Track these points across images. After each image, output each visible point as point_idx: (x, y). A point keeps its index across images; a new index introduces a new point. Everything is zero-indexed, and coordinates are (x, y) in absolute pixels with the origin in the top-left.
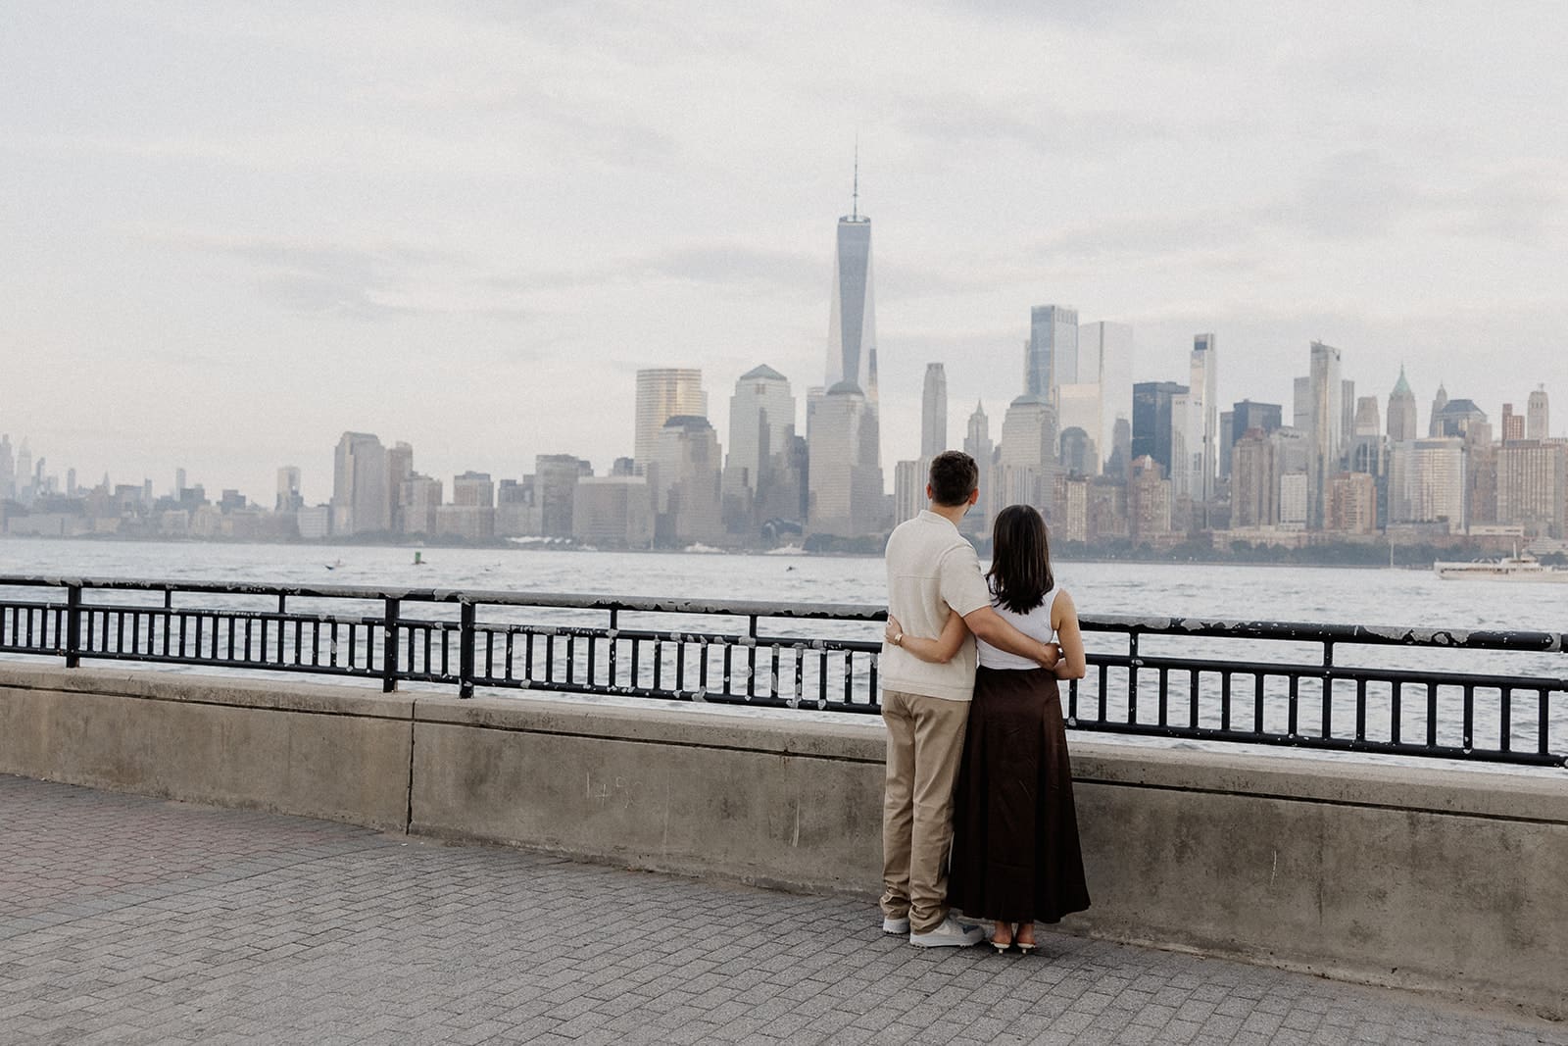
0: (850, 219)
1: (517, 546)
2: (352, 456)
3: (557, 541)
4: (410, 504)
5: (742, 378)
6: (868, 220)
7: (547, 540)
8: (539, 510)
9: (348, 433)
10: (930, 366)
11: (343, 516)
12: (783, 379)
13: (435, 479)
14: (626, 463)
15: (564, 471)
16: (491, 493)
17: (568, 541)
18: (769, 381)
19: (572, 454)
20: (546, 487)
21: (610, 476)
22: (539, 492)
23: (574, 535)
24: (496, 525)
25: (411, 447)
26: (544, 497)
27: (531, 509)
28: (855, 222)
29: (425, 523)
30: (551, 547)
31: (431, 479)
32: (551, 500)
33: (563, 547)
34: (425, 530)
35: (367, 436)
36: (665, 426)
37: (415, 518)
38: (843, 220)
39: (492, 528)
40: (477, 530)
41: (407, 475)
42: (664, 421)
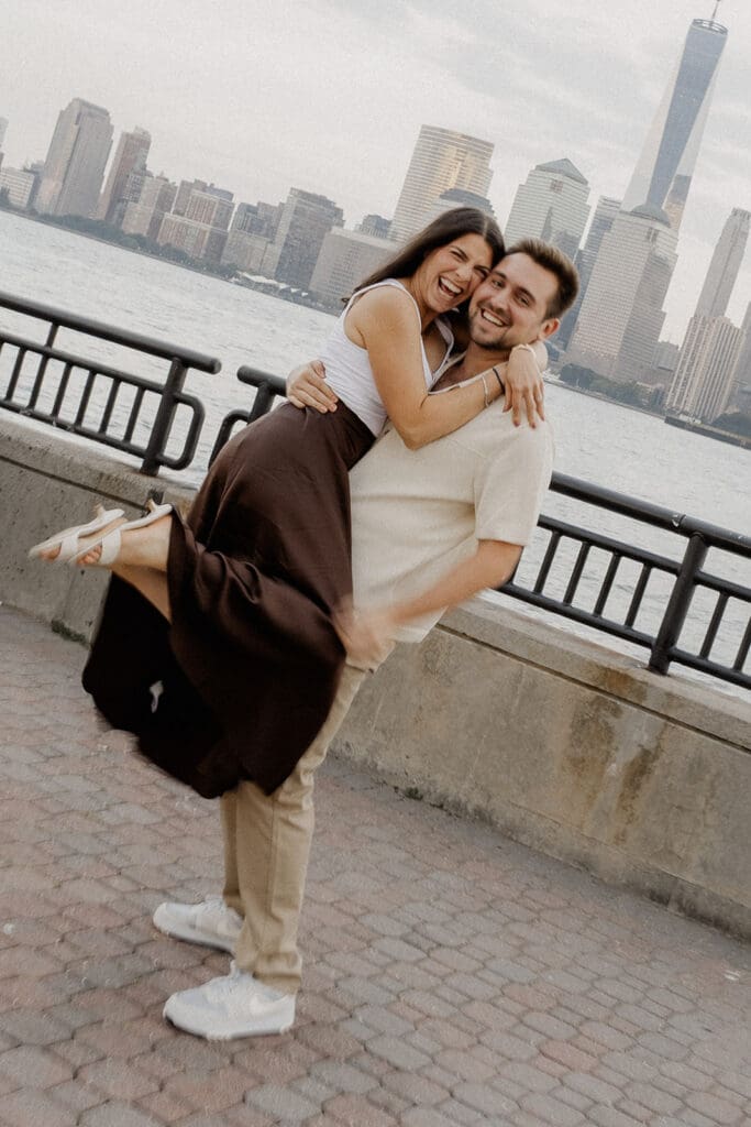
0: (706, 25)
1: (247, 284)
2: (76, 127)
3: (293, 290)
4: (136, 201)
5: (540, 168)
6: (724, 31)
7: (283, 286)
8: (277, 249)
9: (77, 100)
10: (735, 212)
11: (49, 188)
12: (585, 182)
13: (171, 181)
14: (377, 223)
15: (316, 213)
16: (229, 213)
17: (304, 294)
18: (567, 180)
19: (330, 198)
20: (292, 226)
21: (355, 231)
22: (283, 230)
23: (311, 288)
24: (225, 251)
25: (150, 136)
26: (288, 236)
27: (269, 246)
28: (710, 29)
29: (147, 227)
30: (285, 295)
31: (167, 180)
32: (295, 243)
33: (296, 299)
34: (145, 234)
35: (96, 108)
36: (442, 197)
37: (137, 219)
38: (697, 22)
39: (219, 256)
40: (203, 252)
41: (137, 167)
42: (441, 191)
